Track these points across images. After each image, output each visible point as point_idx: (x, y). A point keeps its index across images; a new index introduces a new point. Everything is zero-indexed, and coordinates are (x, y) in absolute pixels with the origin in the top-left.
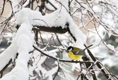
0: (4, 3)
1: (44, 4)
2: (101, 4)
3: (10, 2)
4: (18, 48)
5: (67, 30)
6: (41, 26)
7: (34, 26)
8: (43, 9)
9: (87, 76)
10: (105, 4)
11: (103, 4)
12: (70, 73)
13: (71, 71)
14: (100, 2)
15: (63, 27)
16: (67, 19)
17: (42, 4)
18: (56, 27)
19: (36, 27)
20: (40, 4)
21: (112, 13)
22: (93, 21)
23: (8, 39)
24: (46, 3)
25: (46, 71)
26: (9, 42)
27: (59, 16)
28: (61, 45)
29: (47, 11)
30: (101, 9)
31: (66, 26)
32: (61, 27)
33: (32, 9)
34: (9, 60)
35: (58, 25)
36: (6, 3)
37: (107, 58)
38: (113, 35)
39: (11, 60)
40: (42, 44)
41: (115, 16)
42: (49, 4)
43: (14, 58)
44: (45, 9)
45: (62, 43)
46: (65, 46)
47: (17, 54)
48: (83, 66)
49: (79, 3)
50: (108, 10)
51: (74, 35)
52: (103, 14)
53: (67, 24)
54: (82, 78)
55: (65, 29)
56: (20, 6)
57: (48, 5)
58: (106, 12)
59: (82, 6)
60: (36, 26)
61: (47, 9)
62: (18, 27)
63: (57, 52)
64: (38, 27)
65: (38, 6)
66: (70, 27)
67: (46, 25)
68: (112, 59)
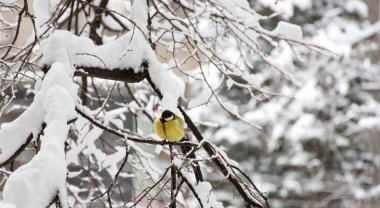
0: (20, 19)
1: (100, 17)
2: (214, 18)
3: (32, 16)
4: (46, 113)
5: (144, 74)
6: (92, 68)
7: (78, 68)
8: (99, 27)
9: (182, 171)
10: (223, 18)
11: (219, 19)
12: (152, 158)
13: (155, 154)
14: (212, 15)
15: (136, 71)
16: (145, 54)
17: (96, 17)
18: (122, 68)
19: (82, 70)
20: (91, 18)
21: (236, 36)
22: (195, 57)
23: (28, 86)
24: (103, 15)
25: (104, 155)
26: (29, 91)
27: (128, 48)
28: (134, 99)
29: (106, 31)
30: (214, 30)
31: (143, 68)
32: (131, 70)
33: (76, 34)
34: (28, 135)
35: (127, 67)
36: (23, 18)
37: (226, 126)
38: (237, 84)
39: (31, 136)
40: (96, 99)
41: (243, 44)
42: (109, 17)
43: (38, 132)
44: (101, 27)
45: (136, 96)
46: (142, 102)
47: (44, 125)
48: (175, 150)
49: (170, 20)
50: (228, 31)
51: (157, 86)
52: (219, 39)
53: (145, 64)
54: (173, 173)
55: (140, 72)
56: (51, 25)
57: (108, 20)
58: (225, 35)
59: (174, 26)
60: (82, 67)
61: (106, 27)
62: (46, 69)
63: (125, 113)
64: (86, 69)
65: (88, 23)
66: (150, 70)
67: (102, 66)
68: (236, 129)
